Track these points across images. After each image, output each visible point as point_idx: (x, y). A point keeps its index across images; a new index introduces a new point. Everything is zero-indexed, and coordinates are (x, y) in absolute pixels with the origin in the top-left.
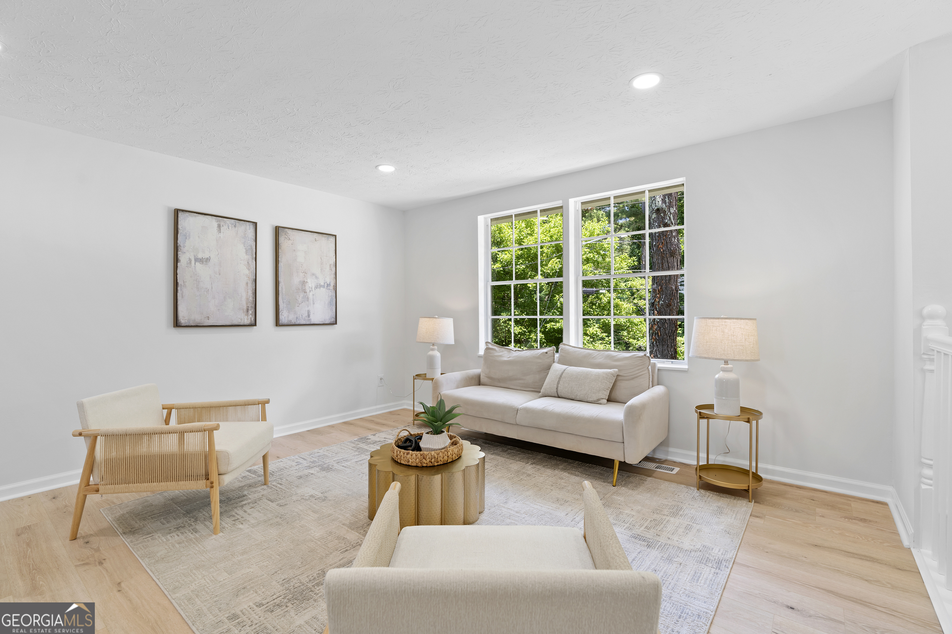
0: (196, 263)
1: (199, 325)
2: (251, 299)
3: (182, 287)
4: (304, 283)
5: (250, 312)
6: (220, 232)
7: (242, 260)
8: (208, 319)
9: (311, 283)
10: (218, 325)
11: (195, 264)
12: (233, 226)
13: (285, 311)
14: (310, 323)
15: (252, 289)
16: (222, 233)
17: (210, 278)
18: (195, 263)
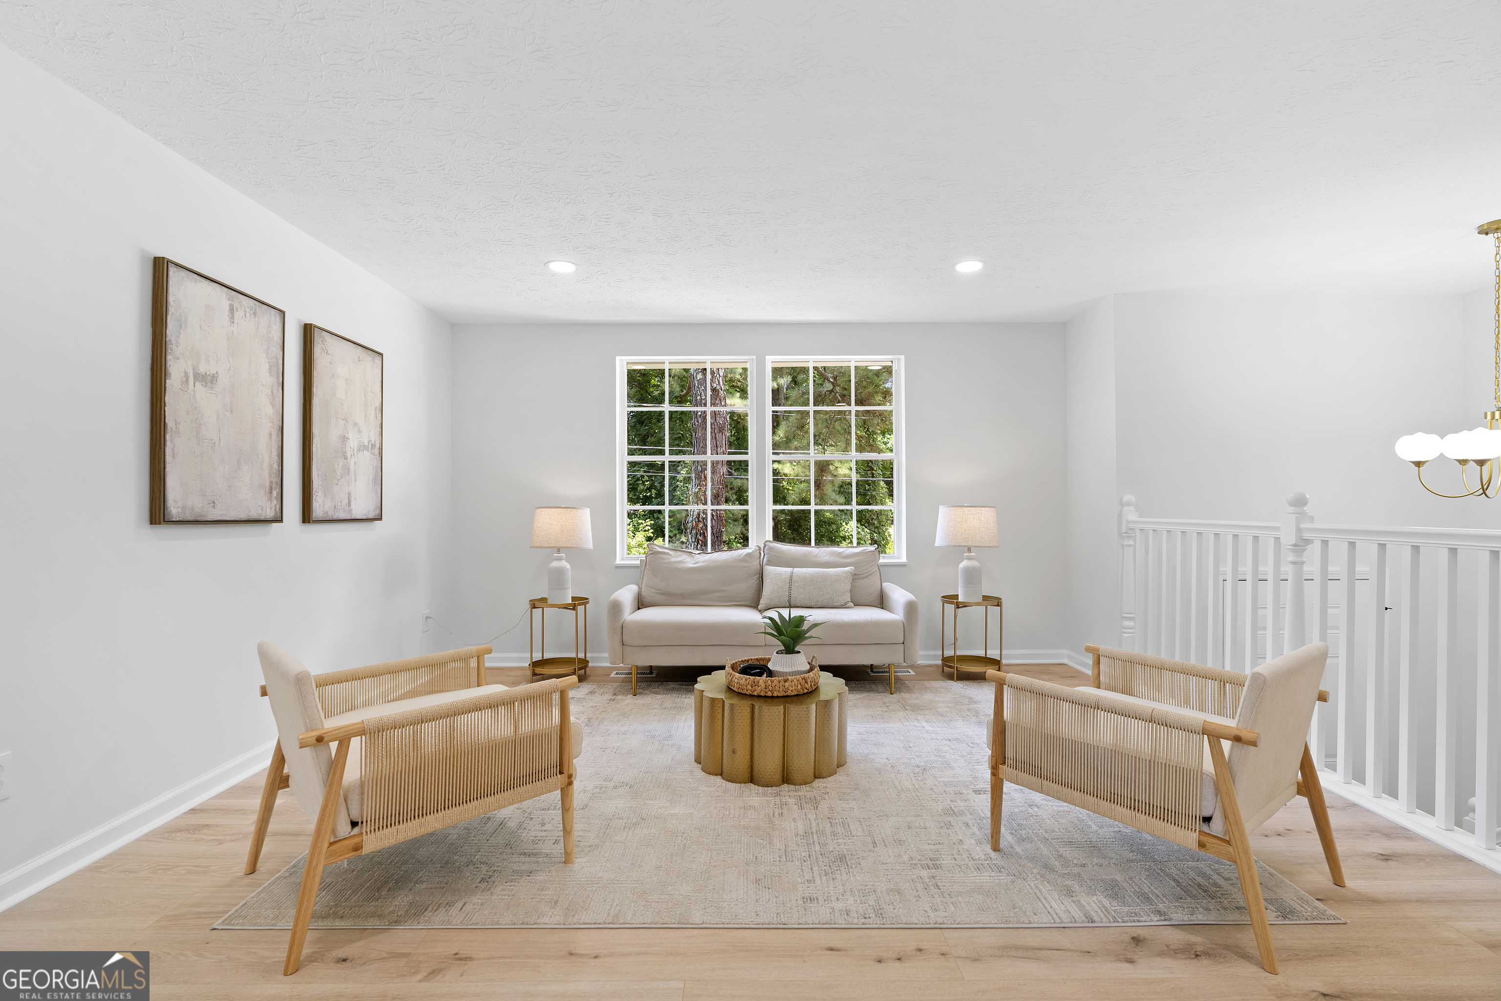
0: (196, 384)
1: (199, 519)
2: (276, 466)
3: (173, 434)
4: (344, 439)
5: (275, 494)
6: (233, 323)
7: (263, 385)
8: (214, 506)
9: (353, 443)
10: (228, 519)
11: (194, 386)
12: (252, 312)
13: (319, 494)
14: (350, 518)
15: (277, 447)
16: (235, 324)
17: (218, 418)
18: (194, 384)
